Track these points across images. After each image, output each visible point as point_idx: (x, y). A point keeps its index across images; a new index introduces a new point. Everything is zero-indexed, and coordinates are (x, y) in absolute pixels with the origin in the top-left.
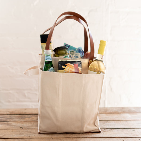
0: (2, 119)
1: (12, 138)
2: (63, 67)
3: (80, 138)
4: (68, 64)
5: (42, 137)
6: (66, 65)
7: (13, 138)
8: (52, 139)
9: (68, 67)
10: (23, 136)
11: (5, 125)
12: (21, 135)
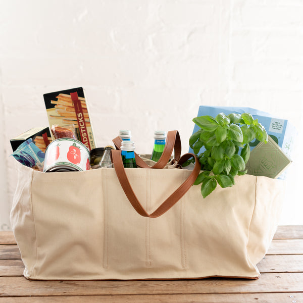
0: (13, 253)
1: (30, 295)
2: (52, 102)
3: (167, 296)
4: (60, 96)
5: (91, 293)
6: (58, 97)
7: (32, 296)
8: (110, 296)
9: (62, 101)
10: (53, 290)
11: (17, 267)
12: (48, 290)
